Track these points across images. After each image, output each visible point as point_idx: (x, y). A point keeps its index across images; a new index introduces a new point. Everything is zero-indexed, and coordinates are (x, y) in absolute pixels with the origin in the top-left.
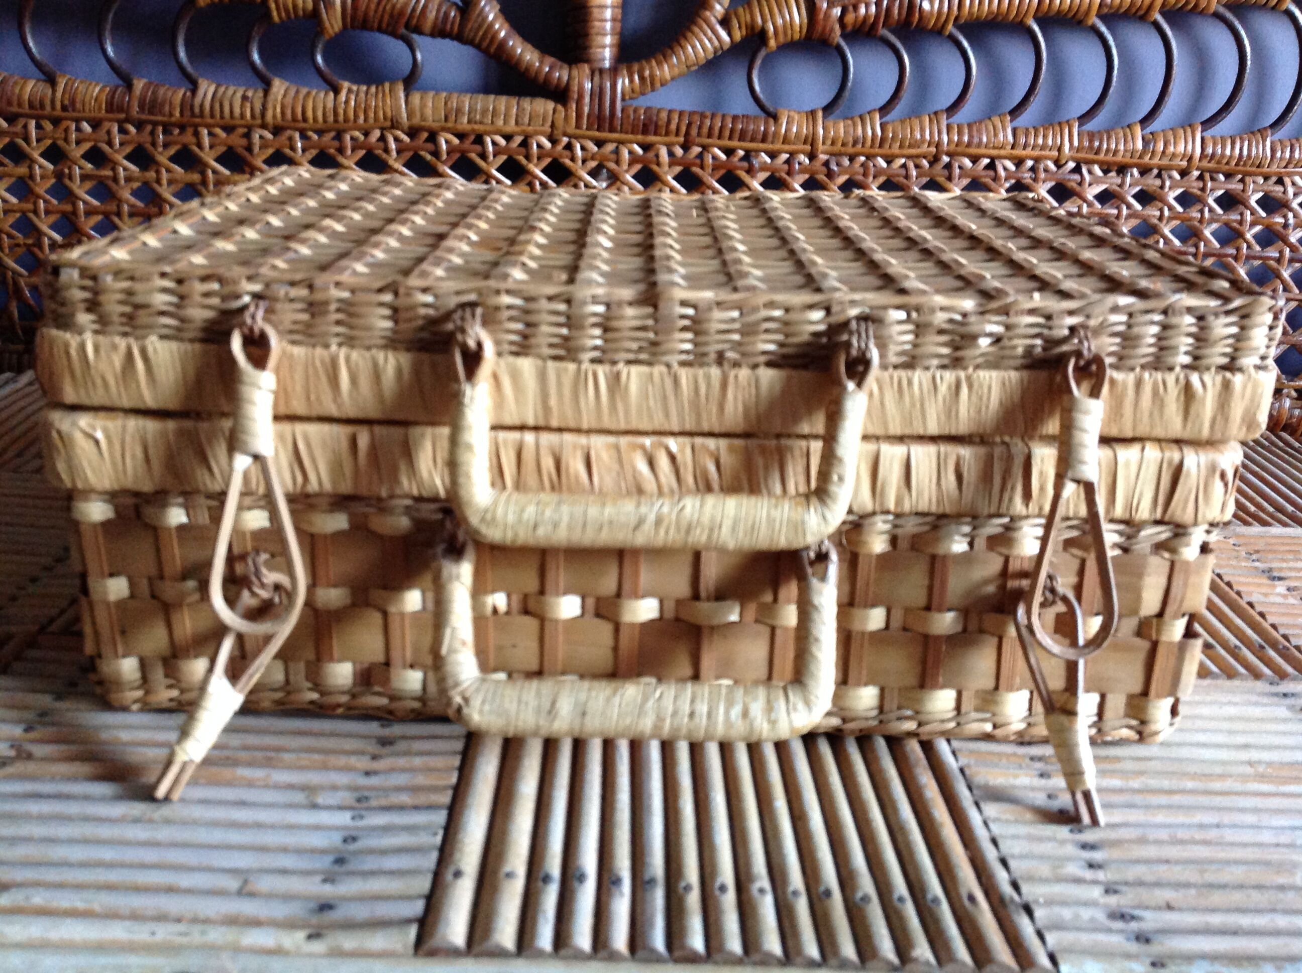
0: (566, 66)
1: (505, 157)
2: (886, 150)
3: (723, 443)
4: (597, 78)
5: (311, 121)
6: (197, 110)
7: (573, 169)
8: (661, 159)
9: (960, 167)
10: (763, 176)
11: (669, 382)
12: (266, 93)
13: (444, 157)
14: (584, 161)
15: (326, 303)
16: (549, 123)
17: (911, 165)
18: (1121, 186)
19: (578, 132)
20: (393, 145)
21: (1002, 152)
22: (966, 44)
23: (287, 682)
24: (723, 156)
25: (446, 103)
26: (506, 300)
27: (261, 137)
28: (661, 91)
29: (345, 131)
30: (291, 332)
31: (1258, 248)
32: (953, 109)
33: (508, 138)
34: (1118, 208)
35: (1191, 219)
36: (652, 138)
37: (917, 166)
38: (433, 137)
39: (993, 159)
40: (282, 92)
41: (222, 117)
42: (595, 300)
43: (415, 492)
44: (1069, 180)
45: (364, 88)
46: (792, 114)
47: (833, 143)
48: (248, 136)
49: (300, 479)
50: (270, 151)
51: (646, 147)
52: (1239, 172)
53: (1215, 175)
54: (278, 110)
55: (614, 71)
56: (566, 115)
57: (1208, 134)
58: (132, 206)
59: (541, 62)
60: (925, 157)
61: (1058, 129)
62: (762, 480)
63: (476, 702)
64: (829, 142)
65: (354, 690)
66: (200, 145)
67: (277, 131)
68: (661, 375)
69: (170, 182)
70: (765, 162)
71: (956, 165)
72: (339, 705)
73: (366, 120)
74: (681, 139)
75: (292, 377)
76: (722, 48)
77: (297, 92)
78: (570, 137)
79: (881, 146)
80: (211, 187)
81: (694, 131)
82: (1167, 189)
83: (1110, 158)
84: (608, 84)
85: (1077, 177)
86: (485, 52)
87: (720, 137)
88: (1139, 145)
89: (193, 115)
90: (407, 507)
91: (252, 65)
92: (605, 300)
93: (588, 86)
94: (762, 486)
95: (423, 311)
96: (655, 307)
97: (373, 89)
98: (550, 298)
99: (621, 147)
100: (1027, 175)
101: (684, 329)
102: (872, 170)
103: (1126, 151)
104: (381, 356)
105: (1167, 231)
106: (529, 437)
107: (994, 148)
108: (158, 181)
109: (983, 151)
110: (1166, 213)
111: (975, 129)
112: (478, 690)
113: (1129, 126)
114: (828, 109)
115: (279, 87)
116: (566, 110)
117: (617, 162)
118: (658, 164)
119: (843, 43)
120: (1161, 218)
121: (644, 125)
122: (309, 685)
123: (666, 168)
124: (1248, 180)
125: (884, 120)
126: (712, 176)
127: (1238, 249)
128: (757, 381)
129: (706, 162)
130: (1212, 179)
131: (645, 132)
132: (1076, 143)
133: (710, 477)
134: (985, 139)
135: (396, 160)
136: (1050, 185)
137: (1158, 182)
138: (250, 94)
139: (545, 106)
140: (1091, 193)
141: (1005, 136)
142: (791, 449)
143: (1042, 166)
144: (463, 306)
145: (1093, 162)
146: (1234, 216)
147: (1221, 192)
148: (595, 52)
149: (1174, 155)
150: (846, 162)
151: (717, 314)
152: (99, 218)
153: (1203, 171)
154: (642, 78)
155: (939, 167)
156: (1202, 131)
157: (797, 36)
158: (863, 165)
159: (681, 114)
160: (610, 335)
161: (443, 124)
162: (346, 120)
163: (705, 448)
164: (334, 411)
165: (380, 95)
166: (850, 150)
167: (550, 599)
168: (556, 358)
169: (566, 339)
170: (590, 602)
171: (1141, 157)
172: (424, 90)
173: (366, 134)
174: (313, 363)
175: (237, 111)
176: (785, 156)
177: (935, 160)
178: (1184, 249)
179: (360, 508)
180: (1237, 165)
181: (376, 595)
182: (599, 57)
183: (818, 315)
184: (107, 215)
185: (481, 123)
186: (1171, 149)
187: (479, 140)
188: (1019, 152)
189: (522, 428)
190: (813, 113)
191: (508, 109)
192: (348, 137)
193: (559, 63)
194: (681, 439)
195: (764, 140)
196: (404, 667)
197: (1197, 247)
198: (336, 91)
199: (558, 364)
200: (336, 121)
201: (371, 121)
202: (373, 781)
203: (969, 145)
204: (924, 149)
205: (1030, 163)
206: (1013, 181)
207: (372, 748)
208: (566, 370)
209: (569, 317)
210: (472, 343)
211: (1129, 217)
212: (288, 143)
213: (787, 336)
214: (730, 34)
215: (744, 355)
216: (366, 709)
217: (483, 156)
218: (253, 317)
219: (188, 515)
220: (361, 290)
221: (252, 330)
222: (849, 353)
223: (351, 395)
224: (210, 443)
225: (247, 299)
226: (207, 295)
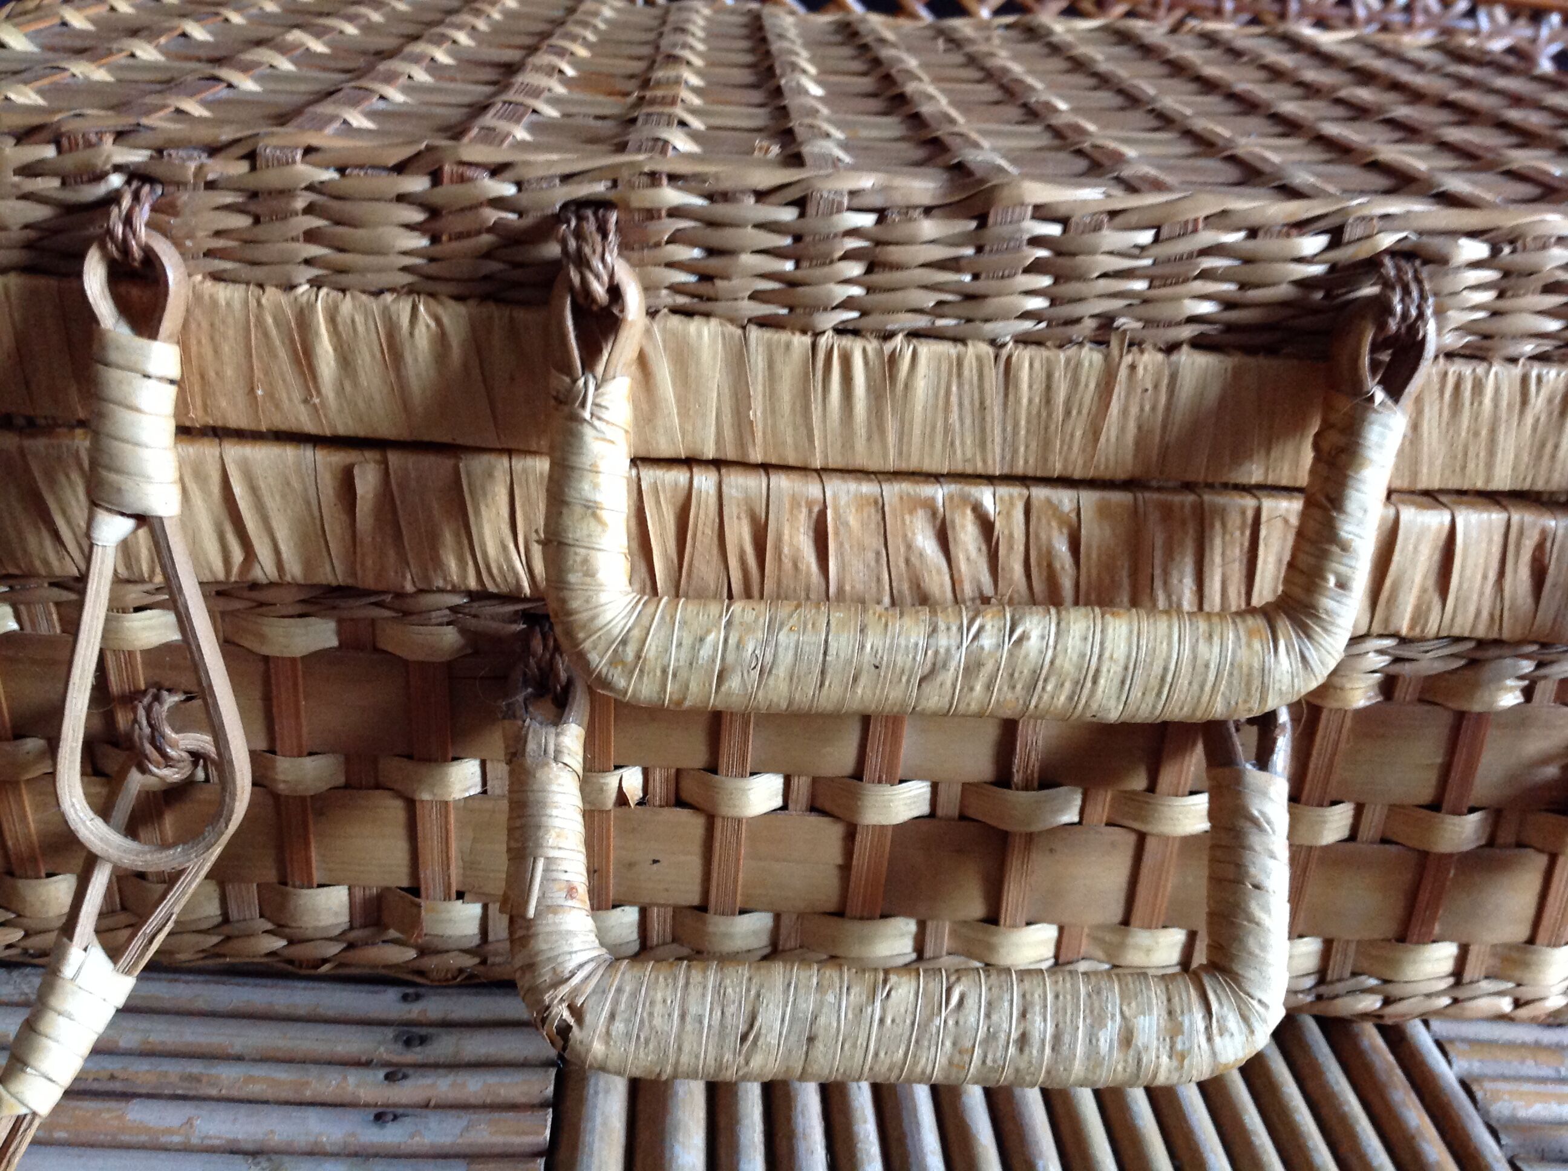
3: (1089, 498)
11: (993, 376)
15: (286, 192)
23: (226, 919)
26: (671, 196)
30: (209, 254)
42: (857, 202)
43: (472, 583)
49: (237, 555)
62: (1158, 572)
63: (597, 1017)
65: (354, 935)
68: (979, 359)
72: (325, 961)
75: (216, 351)
90: (454, 609)
92: (878, 201)
94: (1158, 583)
95: (492, 216)
96: (983, 220)
98: (761, 196)
101: (1035, 268)
104: (403, 309)
106: (705, 481)
122: (269, 926)
128: (1173, 377)
133: (1057, 566)
142: (1222, 513)
144: (579, 206)
151: (1113, 238)
160: (880, 278)
163: (1053, 507)
164: (304, 421)
167: (727, 782)
168: (763, 323)
169: (792, 283)
170: (801, 785)
174: (260, 322)
179: (362, 610)
181: (392, 767)
183: (1312, 244)
189: (689, 462)
194: (1003, 491)
196: (447, 897)
199: (768, 334)
202: (392, 1135)
207: (385, 1048)
208: (788, 346)
209: (798, 238)
210: (599, 290)
213: (1243, 286)
215: (1149, 323)
216: (376, 966)
218: (128, 221)
219: (18, 618)
220: (361, 167)
221: (124, 248)
222: (1382, 326)
223: (340, 390)
224: (52, 482)
225: (116, 180)
226: (29, 170)
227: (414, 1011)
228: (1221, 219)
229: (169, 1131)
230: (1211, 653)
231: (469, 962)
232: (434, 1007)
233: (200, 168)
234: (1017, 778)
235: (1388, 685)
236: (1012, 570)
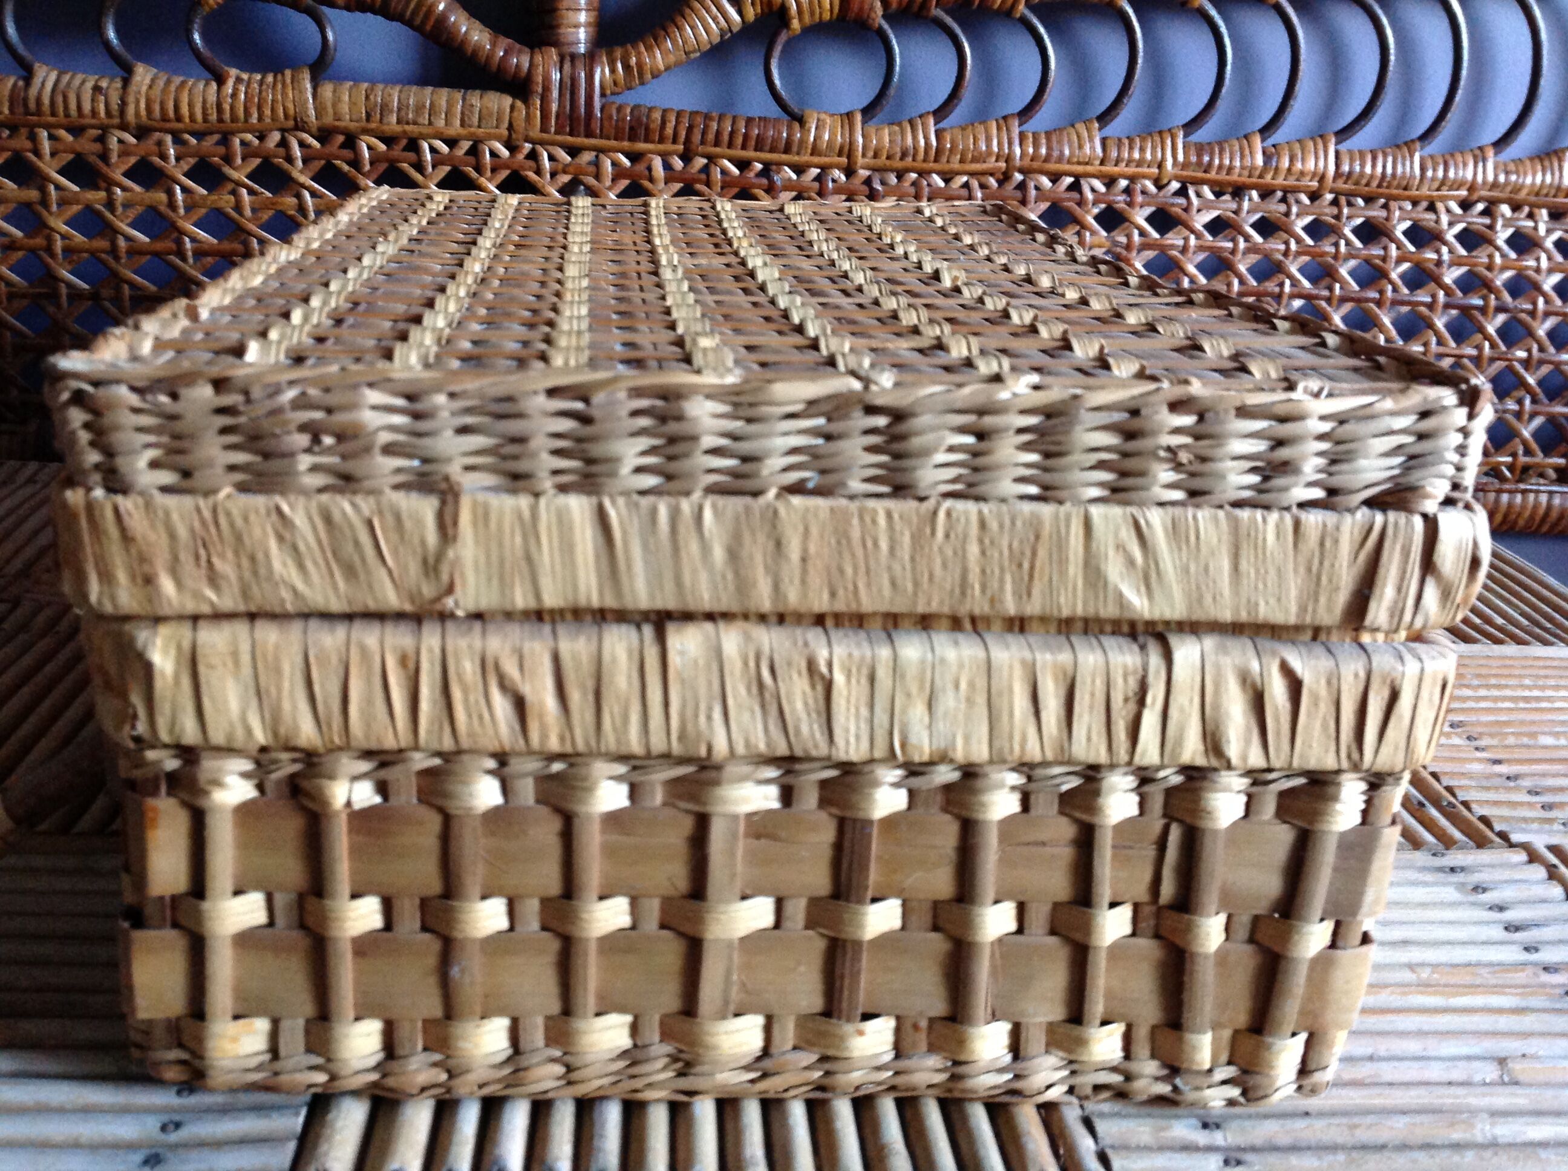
0: (527, 50)
1: (448, 168)
2: (942, 166)
4: (567, 66)
5: (187, 120)
6: (32, 105)
7: (540, 185)
8: (654, 173)
9: (1037, 188)
10: (786, 195)
12: (126, 82)
13: (367, 167)
14: (553, 175)
16: (506, 125)
17: (975, 184)
18: (1236, 212)
19: (545, 135)
20: (297, 152)
21: (1089, 168)
22: (1042, 30)
24: (735, 171)
25: (367, 97)
27: (120, 141)
28: (653, 85)
29: (233, 133)
31: (1406, 291)
32: (1026, 113)
33: (452, 143)
34: (1233, 240)
35: (1324, 254)
36: (642, 146)
37: (983, 186)
38: (350, 142)
39: (1078, 177)
40: (147, 81)
41: (67, 115)
44: (1173, 205)
45: (259, 77)
46: (823, 116)
47: (876, 155)
48: (102, 139)
50: (133, 160)
51: (634, 157)
52: (1381, 196)
53: (1352, 199)
54: (143, 105)
55: (591, 58)
56: (528, 114)
57: (1343, 147)
59: (494, 44)
60: (992, 175)
61: (1157, 139)
64: (871, 154)
66: (37, 153)
67: (142, 132)
70: (790, 179)
71: (1031, 185)
73: (260, 119)
74: (680, 147)
76: (731, 31)
77: (168, 82)
78: (533, 142)
79: (936, 160)
80: (54, 208)
81: (697, 137)
82: (1293, 217)
83: (1223, 176)
84: (583, 75)
85: (1182, 201)
86: (418, 29)
87: (730, 145)
88: (1259, 160)
89: (27, 112)
91: (107, 44)
93: (556, 76)
97: (270, 78)
99: (602, 156)
100: (1121, 198)
102: (926, 191)
103: (1242, 168)
105: (1294, 270)
107: (1079, 163)
109: (1066, 167)
110: (1293, 246)
111: (1054, 138)
113: (1246, 137)
114: (869, 111)
115: (143, 74)
116: (528, 107)
117: (598, 176)
118: (651, 179)
119: (886, 26)
120: (1286, 254)
121: (632, 128)
123: (662, 185)
124: (1393, 205)
125: (941, 125)
126: (721, 195)
127: (1382, 292)
129: (712, 178)
130: (1350, 204)
131: (632, 138)
132: (1181, 157)
134: (1067, 152)
135: (301, 172)
136: (1148, 210)
137: (1283, 208)
138: (104, 84)
139: (500, 102)
140: (1200, 220)
141: (1093, 148)
143: (1138, 187)
145: (1203, 182)
146: (1377, 251)
147: (1359, 221)
148: (567, 33)
149: (1302, 173)
150: (893, 179)
153: (1338, 193)
154: (627, 67)
155: (1010, 187)
156: (1337, 144)
157: (827, 16)
158: (914, 184)
159: (679, 114)
161: (364, 124)
162: (234, 119)
165: (280, 86)
166: (897, 164)
171: (1261, 176)
172: (338, 79)
173: (262, 138)
175: (87, 107)
176: (814, 172)
177: (1005, 178)
178: (1315, 292)
180: (1379, 186)
182: (571, 39)
185: (415, 123)
186: (1299, 165)
187: (413, 145)
188: (1109, 169)
190: (849, 115)
191: (450, 105)
192: (237, 141)
193: (518, 46)
195: (787, 150)
197: (1331, 289)
198: (221, 81)
200: (220, 120)
201: (268, 120)
203: (1047, 159)
204: (991, 164)
205: (1123, 183)
206: (1103, 206)
211: (1247, 251)
212: (155, 149)
214: (740, 12)
217: (419, 167)
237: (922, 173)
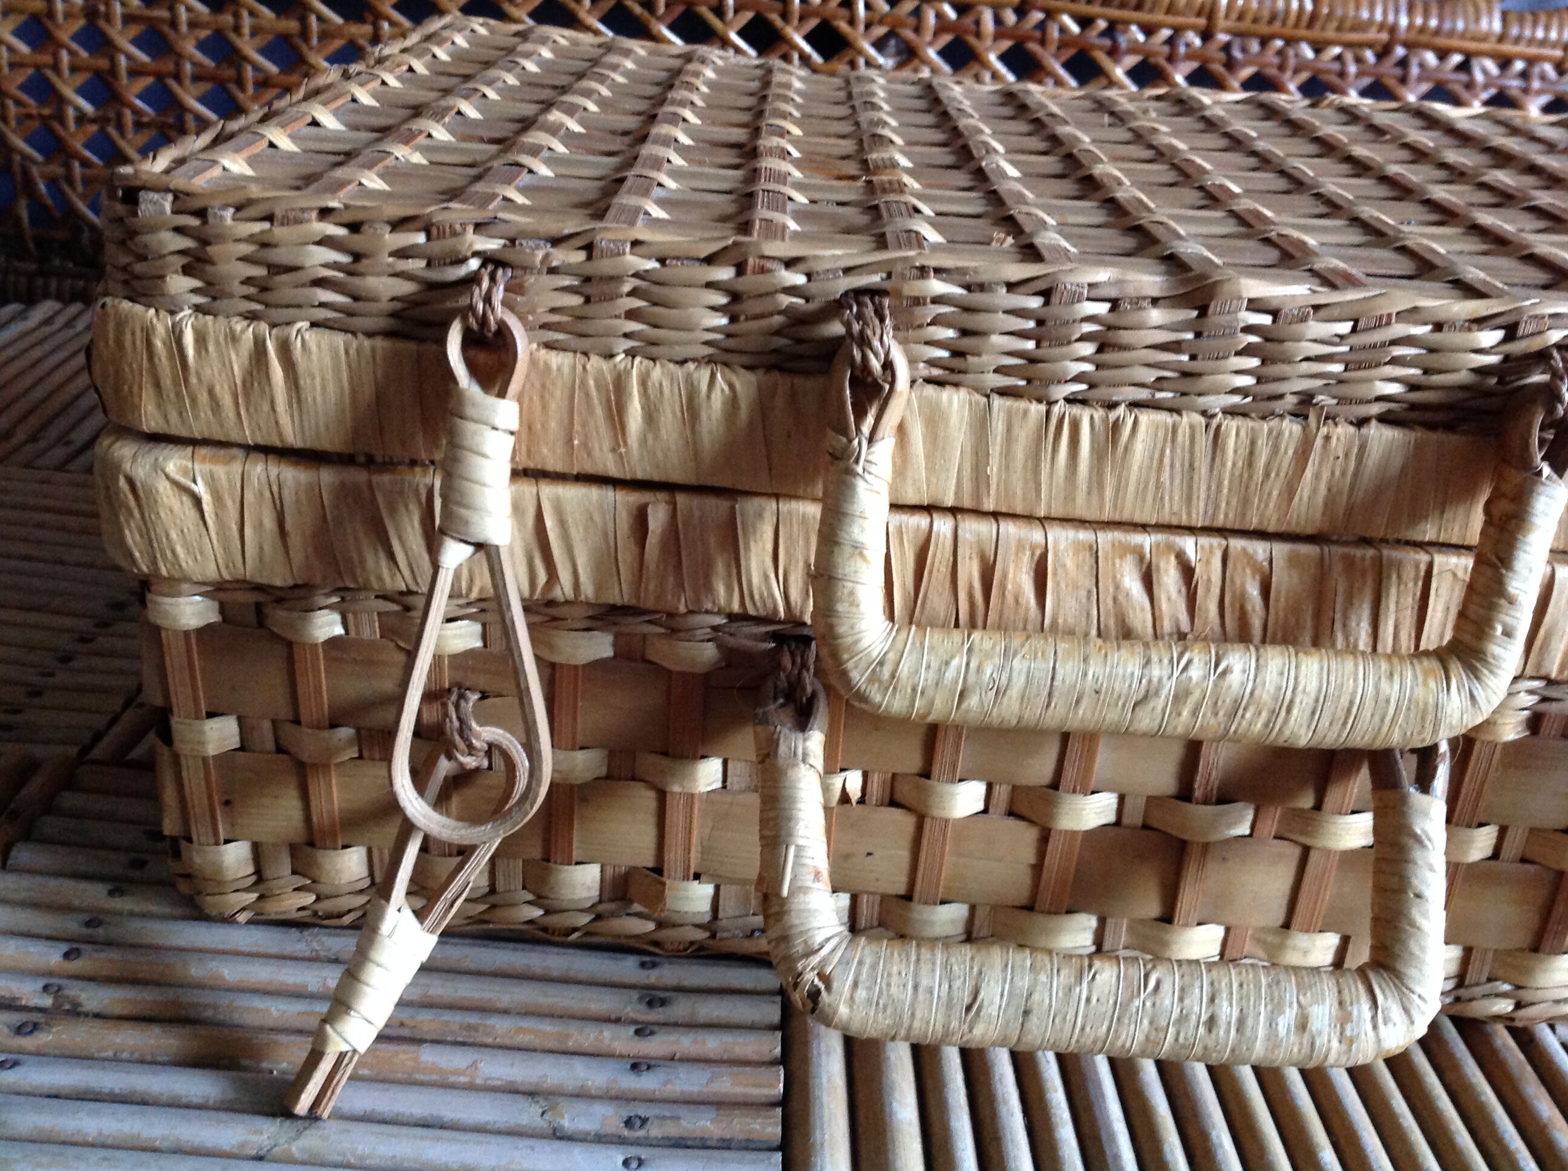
1: (751, 14)
2: (1316, 33)
3: (1280, 550)
7: (851, 37)
8: (983, 28)
9: (1420, 65)
10: (1131, 60)
11: (1203, 442)
13: (662, 9)
14: (868, 26)
15: (615, 279)
17: (1349, 57)
21: (1483, 47)
23: (493, 890)
24: (1075, 28)
26: (937, 286)
30: (545, 326)
37: (1359, 60)
39: (1468, 57)
42: (1094, 294)
43: (736, 607)
47: (1241, 17)
49: (542, 577)
51: (962, 9)
58: (195, 64)
60: (1371, 47)
62: (1338, 616)
63: (843, 984)
64: (1234, 15)
65: (601, 908)
68: (1192, 427)
69: (255, 32)
70: (1136, 41)
71: (1414, 61)
72: (575, 930)
75: (545, 407)
79: (1309, 26)
90: (715, 628)
92: (1113, 293)
94: (1338, 626)
95: (785, 300)
96: (1203, 311)
98: (1012, 287)
99: (925, 6)
100: (1516, 83)
101: (1248, 351)
102: (1292, 62)
104: (704, 374)
106: (943, 526)
107: (1474, 39)
108: (237, 29)
109: (1455, 43)
111: (1448, 10)
112: (844, 962)
117: (917, 30)
118: (978, 35)
122: (530, 897)
123: (989, 42)
126: (1056, 56)
128: (1363, 448)
129: (1049, 37)
133: (1249, 608)
134: (1460, 25)
135: (589, 12)
136: (1546, 98)
141: (1491, 22)
142: (1399, 565)
143: (1536, 70)
144: (858, 293)
150: (1255, 46)
151: (1317, 328)
152: (149, 80)
155: (1389, 63)
158: (1280, 53)
160: (1109, 357)
163: (1250, 558)
164: (612, 469)
166: (1264, 29)
167: (940, 787)
168: (1003, 392)
169: (1032, 360)
170: (1002, 792)
174: (584, 383)
176: (1166, 33)
177: (1383, 53)
179: (638, 626)
181: (648, 762)
183: (1490, 337)
184: (160, 77)
188: (1507, 48)
189: (929, 509)
194: (1204, 541)
195: (1137, 6)
196: (686, 878)
199: (1008, 402)
202: (647, 1083)
203: (1437, 32)
204: (1372, 35)
205: (1519, 65)
206: (1494, 91)
207: (632, 1007)
208: (1026, 413)
209: (1040, 323)
210: (876, 365)
213: (1426, 372)
215: (1342, 400)
216: (619, 936)
217: (720, 11)
218: (488, 300)
219: (345, 624)
220: (678, 258)
221: (483, 322)
222: (1551, 411)
223: (643, 441)
224: (393, 510)
225: (474, 264)
226: (402, 254)
227: (652, 977)
228: (1412, 314)
229: (458, 1072)
230: (1392, 690)
231: (701, 935)
232: (668, 974)
233: (546, 256)
234: (1198, 793)
235: (1535, 722)
236: (1207, 610)
237: (1290, 41)
